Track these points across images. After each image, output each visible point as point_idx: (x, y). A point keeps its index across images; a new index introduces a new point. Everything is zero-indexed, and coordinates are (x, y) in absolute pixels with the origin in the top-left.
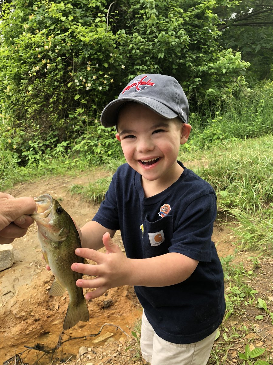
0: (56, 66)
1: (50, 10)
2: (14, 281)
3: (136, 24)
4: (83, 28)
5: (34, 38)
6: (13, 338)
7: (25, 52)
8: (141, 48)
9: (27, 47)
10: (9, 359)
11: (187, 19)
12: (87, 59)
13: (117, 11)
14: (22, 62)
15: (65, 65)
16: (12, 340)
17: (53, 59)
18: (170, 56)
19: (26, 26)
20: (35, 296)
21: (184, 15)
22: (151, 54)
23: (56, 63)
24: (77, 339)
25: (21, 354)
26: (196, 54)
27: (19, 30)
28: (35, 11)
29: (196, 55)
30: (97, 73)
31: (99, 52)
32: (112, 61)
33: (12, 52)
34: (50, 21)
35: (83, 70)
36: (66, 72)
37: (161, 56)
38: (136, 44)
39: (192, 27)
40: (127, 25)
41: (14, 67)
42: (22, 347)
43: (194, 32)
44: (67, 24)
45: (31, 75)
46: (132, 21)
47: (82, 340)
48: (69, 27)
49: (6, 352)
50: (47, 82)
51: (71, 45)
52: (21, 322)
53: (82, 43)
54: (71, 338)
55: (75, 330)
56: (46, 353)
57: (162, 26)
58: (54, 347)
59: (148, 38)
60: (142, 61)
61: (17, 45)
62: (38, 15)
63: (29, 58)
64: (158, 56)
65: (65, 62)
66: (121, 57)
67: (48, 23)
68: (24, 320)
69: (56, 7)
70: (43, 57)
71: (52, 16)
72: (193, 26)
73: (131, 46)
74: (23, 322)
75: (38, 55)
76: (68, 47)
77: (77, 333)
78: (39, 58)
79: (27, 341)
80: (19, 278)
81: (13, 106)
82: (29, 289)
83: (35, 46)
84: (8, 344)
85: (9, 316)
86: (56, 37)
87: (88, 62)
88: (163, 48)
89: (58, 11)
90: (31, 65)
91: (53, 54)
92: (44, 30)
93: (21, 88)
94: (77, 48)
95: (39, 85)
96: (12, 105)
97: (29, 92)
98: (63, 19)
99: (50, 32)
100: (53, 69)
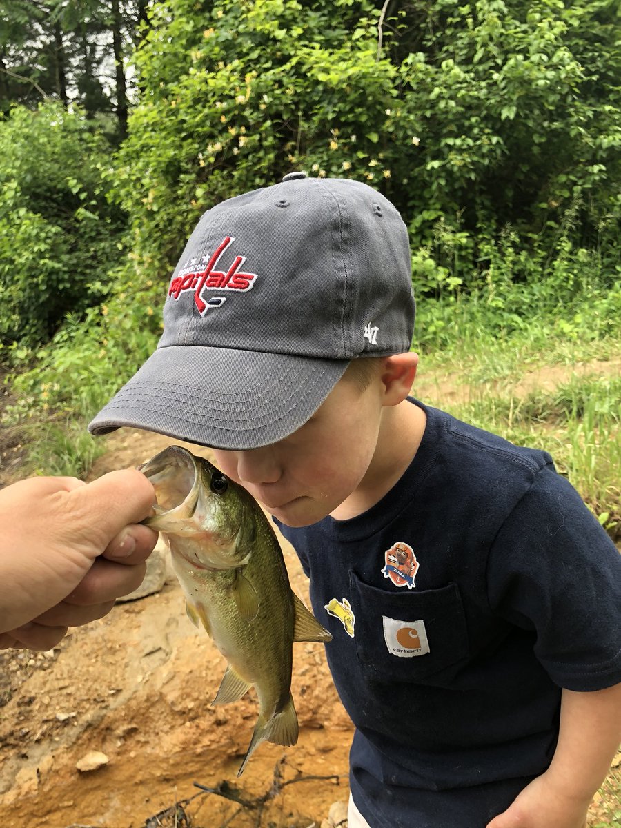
0: (260, 140)
1: (250, 15)
2: (168, 625)
3: (447, 41)
4: (322, 54)
5: (214, 80)
6: (166, 760)
7: (191, 114)
8: (459, 95)
9: (196, 101)
10: (158, 812)
11: (576, 23)
12: (331, 123)
13: (402, 10)
14: (184, 134)
15: (279, 138)
16: (164, 765)
17: (254, 125)
18: (527, 112)
19: (196, 54)
20: (217, 664)
21: (566, 14)
22: (483, 108)
23: (260, 134)
24: (316, 781)
25: (187, 802)
26: (594, 106)
27: (180, 65)
28: (219, 20)
29: (594, 109)
30: (351, 156)
31: (359, 106)
32: (388, 127)
33: (164, 115)
34: (249, 42)
35: (321, 150)
36: (281, 156)
37: (508, 113)
38: (448, 87)
39: (586, 42)
40: (425, 43)
41: (165, 147)
42: (185, 786)
43: (590, 54)
44: (287, 46)
45: (203, 164)
46: (438, 34)
47: (328, 784)
48: (292, 53)
49: (148, 793)
50: (239, 179)
51: (296, 94)
52: (184, 723)
53: (320, 88)
54: (299, 777)
55: (310, 758)
56: (244, 805)
57: (511, 41)
58: (263, 794)
59: (476, 72)
60: (461, 127)
61: (175, 97)
62: (223, 30)
63: (202, 124)
64: (500, 114)
65: (279, 132)
66: (412, 117)
67: (245, 45)
68: (192, 719)
69: (264, 7)
70: (232, 123)
71: (255, 29)
72: (586, 39)
73: (437, 91)
74: (188, 724)
75: (220, 118)
76: (287, 98)
77: (314, 765)
78: (222, 124)
79: (197, 772)
80: (179, 618)
81: (159, 234)
82: (202, 647)
83: (215, 98)
84: (153, 775)
85: (158, 706)
86: (263, 76)
87: (332, 131)
88: (514, 93)
89: (268, 17)
90: (204, 141)
91: (255, 114)
92: (236, 63)
93: (180, 192)
94: (307, 99)
95: (220, 185)
96: (156, 232)
97: (197, 199)
98: (280, 34)
99: (249, 66)
100: (252, 147)
